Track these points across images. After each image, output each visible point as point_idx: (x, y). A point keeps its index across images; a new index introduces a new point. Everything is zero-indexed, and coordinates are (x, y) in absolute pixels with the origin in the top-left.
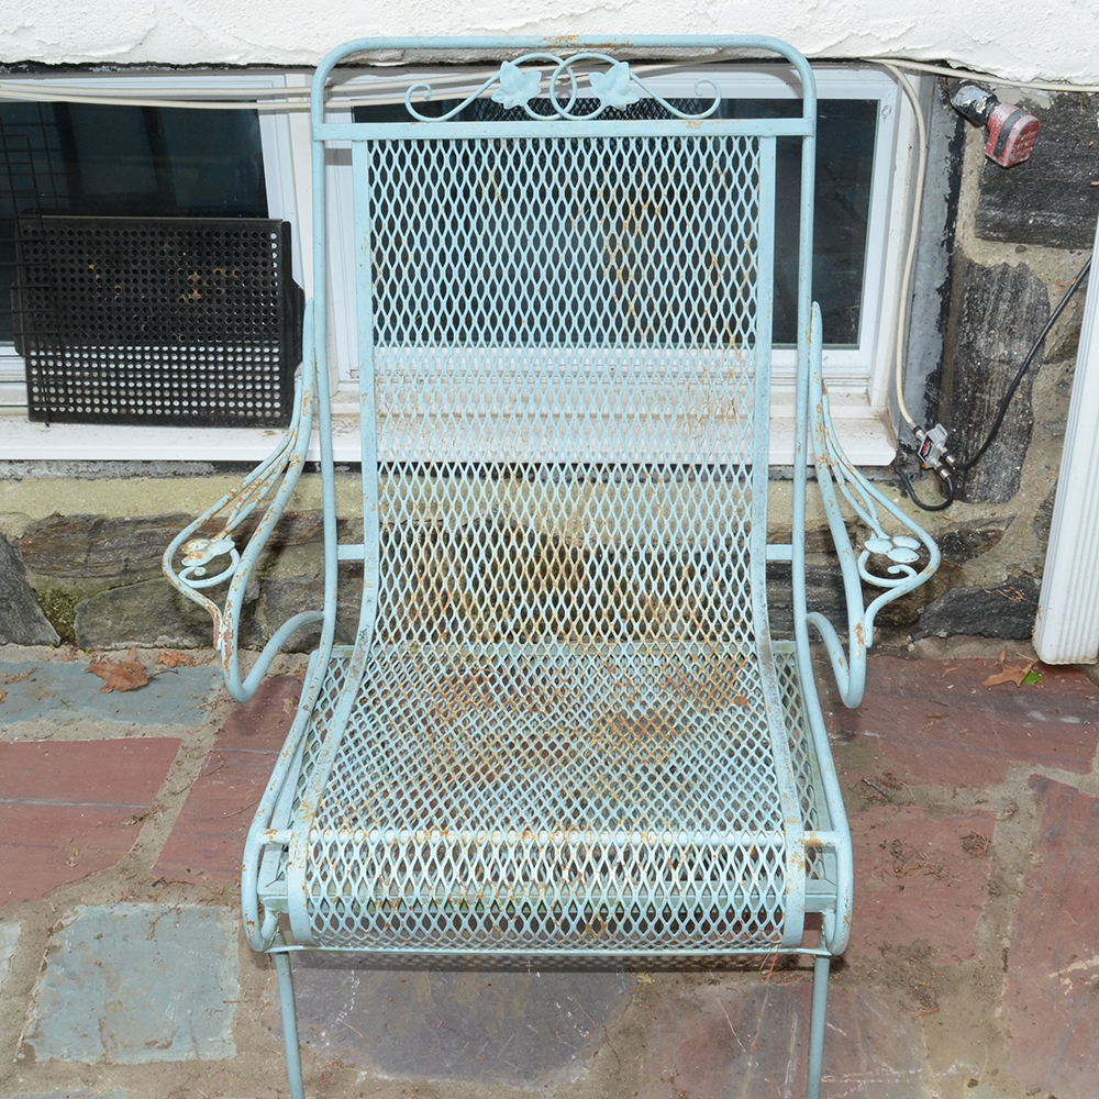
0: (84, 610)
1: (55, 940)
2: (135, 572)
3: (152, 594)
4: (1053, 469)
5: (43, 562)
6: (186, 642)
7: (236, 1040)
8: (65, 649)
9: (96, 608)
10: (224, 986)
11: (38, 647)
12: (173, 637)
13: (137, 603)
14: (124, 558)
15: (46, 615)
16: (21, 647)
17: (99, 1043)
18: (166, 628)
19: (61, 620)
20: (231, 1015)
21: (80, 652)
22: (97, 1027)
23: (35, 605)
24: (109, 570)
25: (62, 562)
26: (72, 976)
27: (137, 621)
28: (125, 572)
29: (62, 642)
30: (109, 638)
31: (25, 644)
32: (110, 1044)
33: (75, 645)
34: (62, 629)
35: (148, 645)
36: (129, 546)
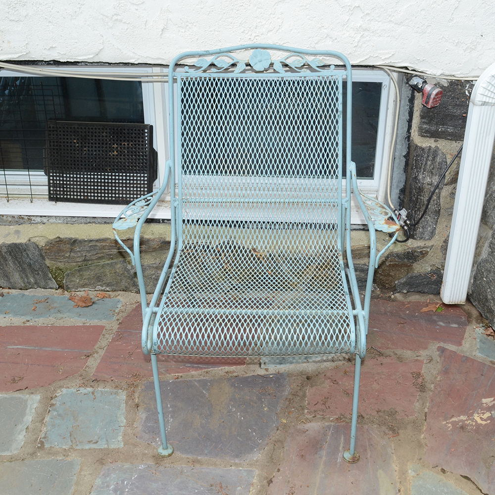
0: (68, 275)
1: (53, 402)
2: (89, 260)
3: (95, 269)
4: (448, 227)
5: (52, 256)
6: (108, 289)
7: (123, 441)
8: (60, 291)
9: (73, 274)
10: (119, 420)
11: (49, 290)
12: (102, 287)
13: (89, 273)
14: (84, 255)
15: (53, 277)
16: (43, 289)
17: (70, 441)
18: (100, 283)
19: (59, 279)
20: (122, 431)
21: (66, 292)
22: (69, 435)
23: (49, 273)
24: (78, 260)
25: (60, 256)
26: (60, 415)
27: (89, 280)
28: (85, 260)
29: (59, 288)
30: (77, 287)
31: (44, 288)
32: (74, 441)
33: (64, 289)
34: (59, 282)
35: (92, 290)
36: (86, 250)
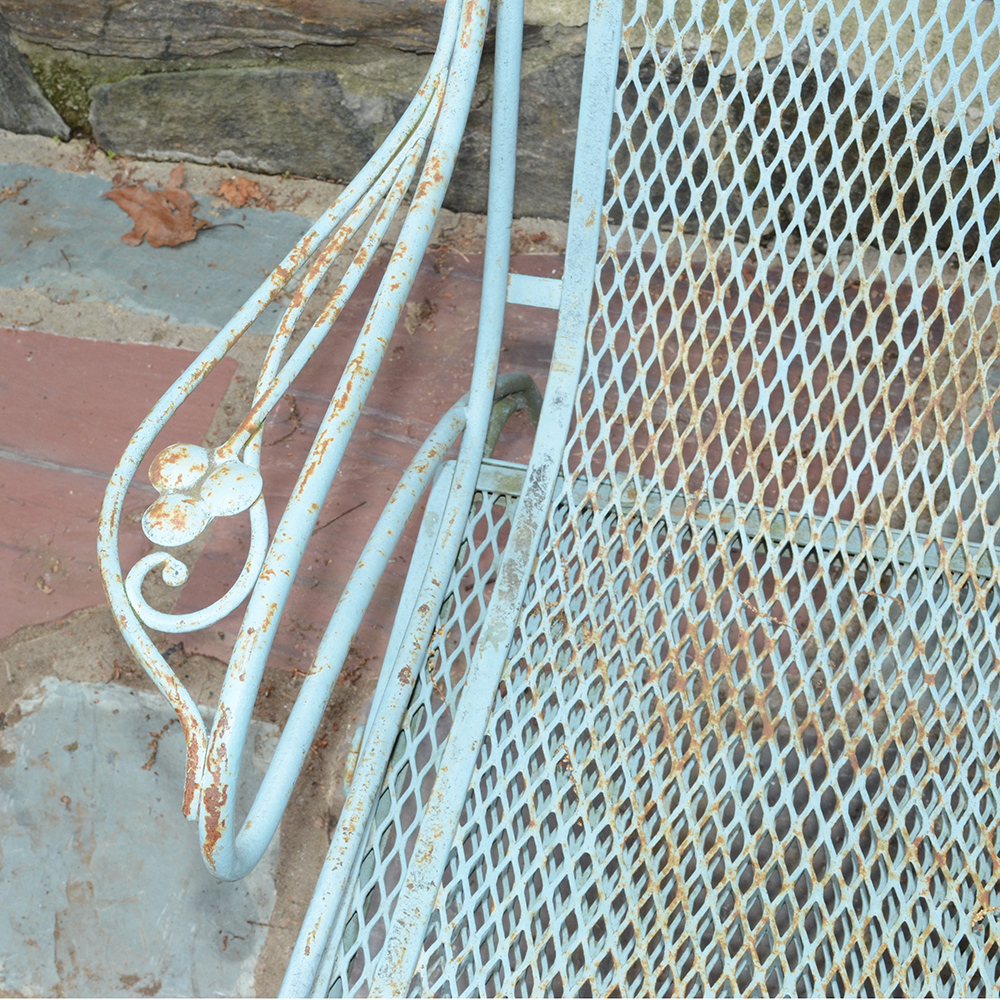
0: (104, 99)
1: (5, 739)
2: (182, 56)
3: (209, 91)
5: (33, 25)
6: (263, 164)
8: (76, 148)
9: (124, 99)
11: (37, 138)
12: (242, 154)
13: (185, 101)
14: (163, 34)
15: (46, 95)
16: (11, 135)
17: (51, 963)
18: (232, 142)
19: (69, 103)
20: (256, 951)
21: (99, 155)
22: (51, 930)
23: (29, 79)
24: (139, 50)
25: (64, 28)
26: (23, 818)
27: (186, 126)
28: (165, 56)
29: (72, 136)
30: (143, 143)
31: (17, 131)
32: (68, 968)
33: (92, 140)
34: (73, 116)
35: (203, 160)
36: (171, 19)
